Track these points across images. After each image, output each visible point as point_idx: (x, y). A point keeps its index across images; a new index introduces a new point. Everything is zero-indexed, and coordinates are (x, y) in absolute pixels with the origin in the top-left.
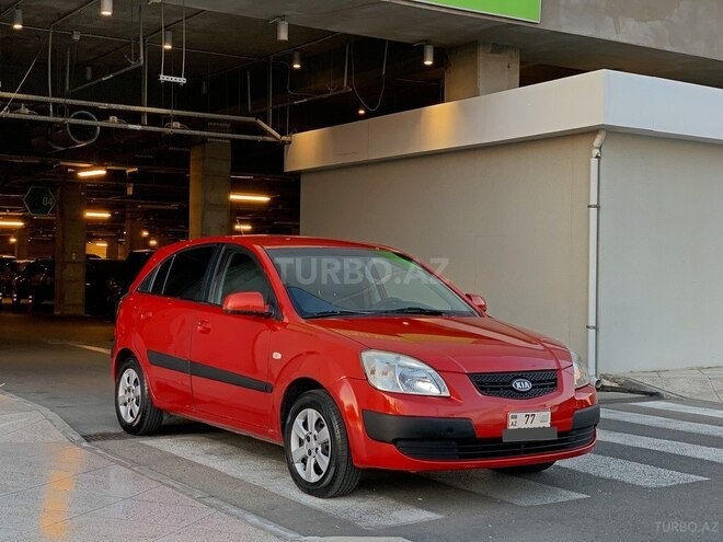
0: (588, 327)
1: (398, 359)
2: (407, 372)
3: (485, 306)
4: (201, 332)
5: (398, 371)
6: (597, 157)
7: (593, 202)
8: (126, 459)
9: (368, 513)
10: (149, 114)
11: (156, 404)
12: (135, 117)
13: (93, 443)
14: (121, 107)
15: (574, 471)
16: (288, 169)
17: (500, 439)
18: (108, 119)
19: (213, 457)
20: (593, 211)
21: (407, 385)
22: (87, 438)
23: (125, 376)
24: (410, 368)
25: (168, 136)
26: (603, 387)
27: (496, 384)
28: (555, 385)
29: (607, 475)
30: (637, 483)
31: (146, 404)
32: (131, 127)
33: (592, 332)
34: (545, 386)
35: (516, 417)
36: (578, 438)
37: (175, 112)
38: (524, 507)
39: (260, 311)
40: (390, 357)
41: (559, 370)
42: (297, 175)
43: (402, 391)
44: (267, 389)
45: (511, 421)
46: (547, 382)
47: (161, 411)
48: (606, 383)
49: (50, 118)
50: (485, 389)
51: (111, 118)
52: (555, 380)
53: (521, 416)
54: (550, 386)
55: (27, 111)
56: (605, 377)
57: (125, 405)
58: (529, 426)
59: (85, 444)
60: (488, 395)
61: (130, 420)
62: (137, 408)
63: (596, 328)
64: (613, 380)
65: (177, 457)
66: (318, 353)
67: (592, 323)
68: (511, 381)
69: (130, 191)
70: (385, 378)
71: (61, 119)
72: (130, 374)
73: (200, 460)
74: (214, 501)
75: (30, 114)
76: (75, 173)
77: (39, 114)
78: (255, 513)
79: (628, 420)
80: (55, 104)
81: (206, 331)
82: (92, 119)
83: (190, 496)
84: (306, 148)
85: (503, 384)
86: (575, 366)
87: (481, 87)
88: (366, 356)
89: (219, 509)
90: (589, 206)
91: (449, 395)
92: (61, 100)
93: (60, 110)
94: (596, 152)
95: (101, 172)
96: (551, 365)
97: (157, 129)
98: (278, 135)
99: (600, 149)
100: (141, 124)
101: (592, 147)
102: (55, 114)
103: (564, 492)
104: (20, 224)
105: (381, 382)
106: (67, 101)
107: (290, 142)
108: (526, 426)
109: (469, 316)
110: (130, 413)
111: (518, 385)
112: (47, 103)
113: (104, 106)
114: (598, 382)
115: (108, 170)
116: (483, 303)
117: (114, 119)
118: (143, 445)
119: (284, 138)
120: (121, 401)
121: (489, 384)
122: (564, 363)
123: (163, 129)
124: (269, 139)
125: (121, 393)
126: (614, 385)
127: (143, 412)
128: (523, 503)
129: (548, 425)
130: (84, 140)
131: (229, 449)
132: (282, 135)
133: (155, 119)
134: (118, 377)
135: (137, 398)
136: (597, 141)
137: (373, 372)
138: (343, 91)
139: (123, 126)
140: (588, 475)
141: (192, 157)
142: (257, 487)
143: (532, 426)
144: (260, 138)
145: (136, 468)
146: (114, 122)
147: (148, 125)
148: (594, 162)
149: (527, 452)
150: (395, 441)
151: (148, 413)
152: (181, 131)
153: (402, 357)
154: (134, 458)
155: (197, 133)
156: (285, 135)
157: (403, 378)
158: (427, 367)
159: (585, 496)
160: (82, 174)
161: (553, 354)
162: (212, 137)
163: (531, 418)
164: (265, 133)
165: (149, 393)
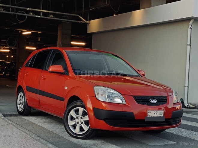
0: (185, 86)
1: (107, 89)
2: (110, 94)
3: (144, 74)
4: (43, 80)
5: (107, 94)
6: (190, 28)
7: (189, 43)
8: (14, 123)
9: (93, 145)
10: (43, 12)
11: (29, 105)
12: (38, 13)
13: (6, 117)
14: (33, 9)
15: (173, 134)
16: (88, 32)
17: (144, 120)
18: (29, 13)
19: (46, 123)
20: (189, 47)
21: (111, 99)
22: (4, 116)
23: (20, 95)
24: (112, 93)
25: (49, 20)
26: (189, 107)
27: (143, 100)
28: (166, 102)
29: (185, 136)
30: (195, 139)
31: (25, 105)
32: (37, 16)
33: (186, 88)
34: (162, 102)
35: (150, 112)
36: (173, 121)
37: (51, 12)
38: (151, 146)
39: (61, 72)
40: (105, 89)
41: (168, 96)
42: (91, 34)
43: (108, 101)
44: (62, 99)
45: (148, 114)
46: (163, 100)
47: (30, 107)
48: (191, 106)
49: (10, 13)
50: (139, 102)
51: (30, 13)
52: (166, 100)
53: (152, 112)
54: (164, 102)
55: (2, 10)
56: (190, 104)
57: (19, 105)
58: (155, 116)
59: (3, 117)
60: (140, 104)
61: (20, 110)
62: (23, 106)
63: (188, 87)
64: (193, 105)
65: (33, 123)
66: (80, 87)
67: (187, 85)
68: (149, 99)
69: (39, 40)
70: (103, 97)
71: (13, 13)
72: (21, 94)
73: (40, 124)
74: (38, 138)
75: (3, 11)
76: (22, 33)
77: (6, 11)
78: (52, 143)
79: (196, 118)
80: (12, 8)
81: (45, 79)
82: (24, 13)
83: (31, 136)
84: (94, 25)
85: (146, 100)
86: (174, 95)
87: (152, 4)
88: (96, 88)
89: (39, 141)
90: (187, 45)
91: (125, 103)
92: (14, 7)
93: (13, 10)
94: (190, 26)
95: (29, 33)
96: (165, 94)
97: (45, 17)
98: (85, 21)
99: (192, 25)
100: (40, 16)
101: (189, 25)
102: (11, 12)
103: (168, 141)
104: (8, 51)
105: (101, 98)
106: (16, 7)
107: (89, 23)
108: (154, 116)
109: (137, 77)
110: (20, 107)
111: (152, 101)
112: (9, 8)
113: (28, 9)
114: (188, 105)
115: (32, 32)
116: (144, 73)
117: (31, 13)
118: (23, 119)
119: (87, 22)
120: (18, 104)
121: (141, 100)
122: (170, 94)
123: (47, 18)
124: (82, 22)
125: (18, 101)
126: (193, 106)
127: (24, 107)
128: (152, 144)
129: (162, 116)
130: (22, 21)
131: (52, 121)
132: (86, 21)
133: (44, 14)
134: (18, 95)
135: (23, 102)
136: (191, 22)
137: (98, 94)
138: (106, 6)
139: (34, 16)
140: (178, 136)
141: (59, 29)
142: (56, 134)
143: (156, 116)
144: (79, 22)
145: (16, 126)
146: (31, 14)
147: (42, 16)
148: (189, 30)
149: (154, 126)
150: (104, 120)
151: (26, 108)
152: (53, 18)
153: (109, 89)
154: (18, 123)
155: (59, 19)
156: (88, 21)
157: (109, 97)
158: (118, 93)
159: (175, 143)
160: (24, 33)
161: (166, 91)
162: (63, 21)
163: (156, 113)
164: (81, 20)
165: (27, 101)
